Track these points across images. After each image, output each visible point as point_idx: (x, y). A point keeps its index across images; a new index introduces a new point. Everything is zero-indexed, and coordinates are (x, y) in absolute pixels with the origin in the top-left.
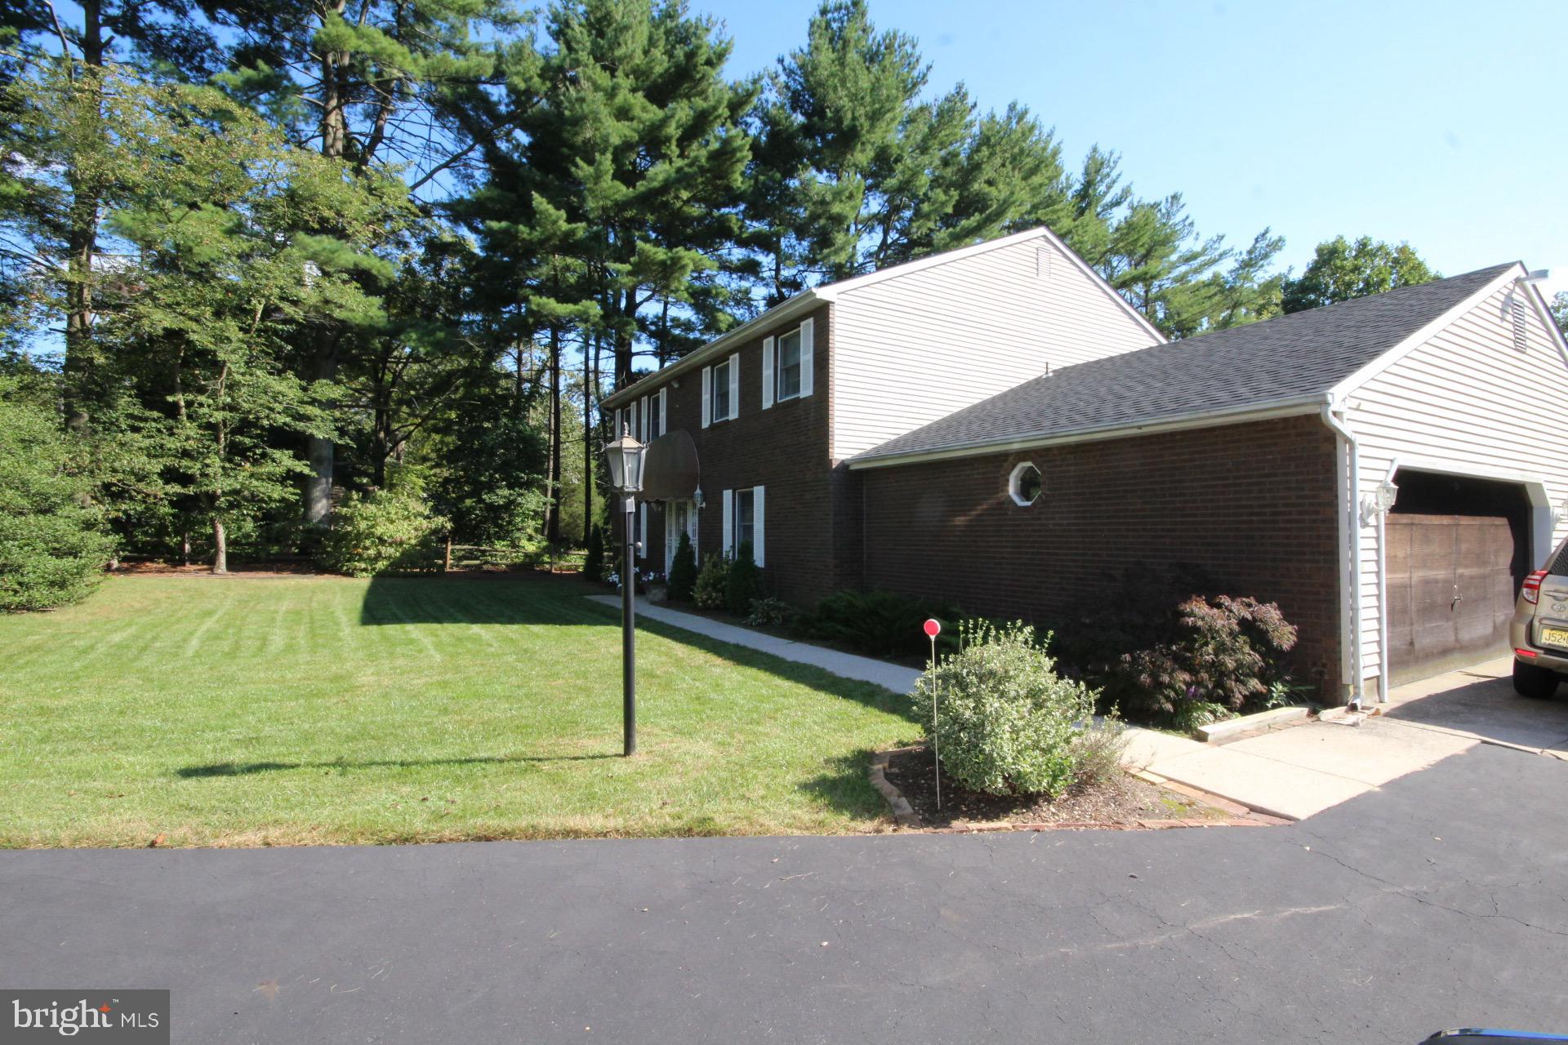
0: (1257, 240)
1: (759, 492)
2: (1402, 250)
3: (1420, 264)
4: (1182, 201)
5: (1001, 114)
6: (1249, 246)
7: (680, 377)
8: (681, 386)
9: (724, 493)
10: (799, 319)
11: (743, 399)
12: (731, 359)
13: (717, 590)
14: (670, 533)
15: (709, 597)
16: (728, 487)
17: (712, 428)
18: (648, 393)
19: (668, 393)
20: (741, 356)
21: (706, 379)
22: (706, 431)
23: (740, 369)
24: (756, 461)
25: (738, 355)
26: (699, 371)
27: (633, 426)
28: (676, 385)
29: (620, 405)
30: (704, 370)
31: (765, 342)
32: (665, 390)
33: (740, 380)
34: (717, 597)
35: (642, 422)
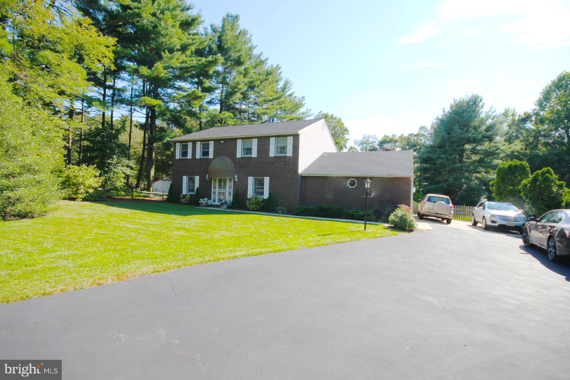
0: (319, 113)
1: (267, 180)
2: (340, 119)
3: (343, 124)
4: (305, 98)
5: (275, 66)
6: (317, 114)
7: (225, 140)
8: (224, 143)
9: (249, 177)
10: (287, 136)
11: (259, 152)
12: (253, 139)
13: (258, 205)
14: (215, 188)
15: (255, 207)
16: (251, 176)
17: (242, 158)
18: (201, 141)
19: (214, 143)
20: (258, 140)
21: (239, 143)
22: (239, 158)
23: (258, 143)
24: (265, 170)
25: (257, 139)
26: (234, 140)
27: (190, 150)
28: (222, 142)
29: (181, 142)
30: (238, 140)
31: (271, 138)
32: (213, 142)
33: (258, 146)
34: (258, 207)
35: (197, 150)
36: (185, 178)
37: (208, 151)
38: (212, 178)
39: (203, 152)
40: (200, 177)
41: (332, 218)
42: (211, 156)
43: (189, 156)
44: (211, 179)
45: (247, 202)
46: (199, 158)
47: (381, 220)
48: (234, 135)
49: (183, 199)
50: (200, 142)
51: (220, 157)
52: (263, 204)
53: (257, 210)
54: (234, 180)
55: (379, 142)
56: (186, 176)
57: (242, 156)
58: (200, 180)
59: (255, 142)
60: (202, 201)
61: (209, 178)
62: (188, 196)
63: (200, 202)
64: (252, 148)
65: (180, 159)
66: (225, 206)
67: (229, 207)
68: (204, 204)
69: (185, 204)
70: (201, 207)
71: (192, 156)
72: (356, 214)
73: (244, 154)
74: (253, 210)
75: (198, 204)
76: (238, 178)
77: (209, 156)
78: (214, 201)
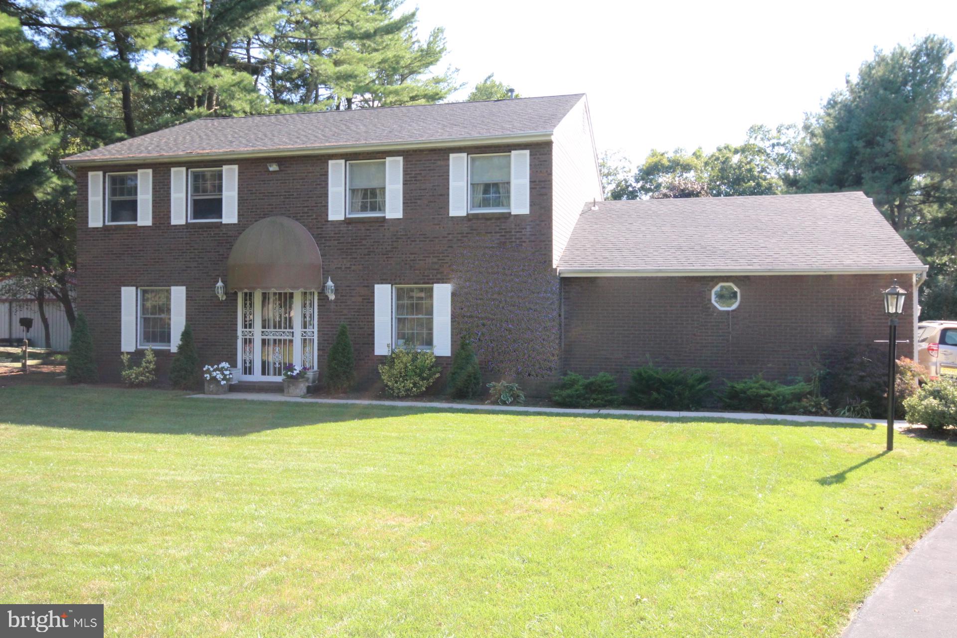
1: (442, 293)
7: (281, 160)
8: (280, 170)
9: (377, 286)
10: (508, 148)
11: (409, 201)
12: (388, 160)
13: (423, 379)
14: (248, 325)
15: (415, 384)
16: (383, 281)
17: (348, 222)
18: (189, 164)
19: (240, 173)
20: (405, 161)
21: (337, 173)
22: (333, 223)
23: (406, 172)
24: (435, 260)
25: (401, 159)
26: (320, 160)
27: (145, 198)
28: (274, 168)
29: (105, 167)
30: (331, 163)
31: (452, 156)
32: (235, 167)
33: (405, 183)
34: (423, 386)
35: (174, 196)
36: (129, 295)
37: (220, 201)
38: (236, 293)
39: (196, 203)
40: (187, 291)
41: (688, 409)
42: (230, 215)
43: (145, 218)
44: (232, 297)
45: (383, 369)
46: (183, 222)
47: (849, 410)
48: (317, 145)
49: (130, 368)
50: (184, 169)
51: (268, 219)
52: (437, 375)
53: (420, 397)
54: (323, 297)
55: (640, 170)
56: (134, 288)
57: (348, 216)
58: (189, 298)
59: (394, 170)
60: (214, 374)
61: (226, 293)
62: (150, 357)
63: (207, 376)
64: (383, 189)
65: (105, 228)
66: (302, 387)
67: (313, 391)
68: (223, 383)
69: (140, 385)
70: (211, 393)
71: (154, 218)
72: (769, 395)
73: (352, 211)
74: (407, 397)
75: (199, 385)
76: (336, 291)
77: (221, 217)
78: (248, 370)
